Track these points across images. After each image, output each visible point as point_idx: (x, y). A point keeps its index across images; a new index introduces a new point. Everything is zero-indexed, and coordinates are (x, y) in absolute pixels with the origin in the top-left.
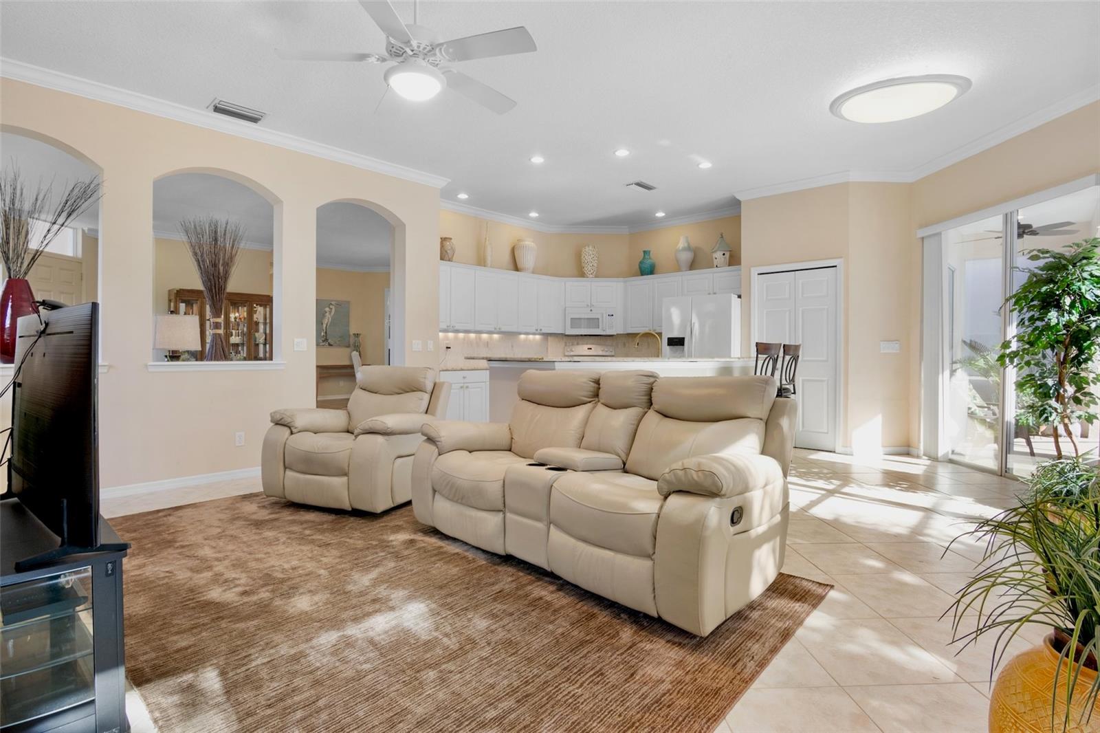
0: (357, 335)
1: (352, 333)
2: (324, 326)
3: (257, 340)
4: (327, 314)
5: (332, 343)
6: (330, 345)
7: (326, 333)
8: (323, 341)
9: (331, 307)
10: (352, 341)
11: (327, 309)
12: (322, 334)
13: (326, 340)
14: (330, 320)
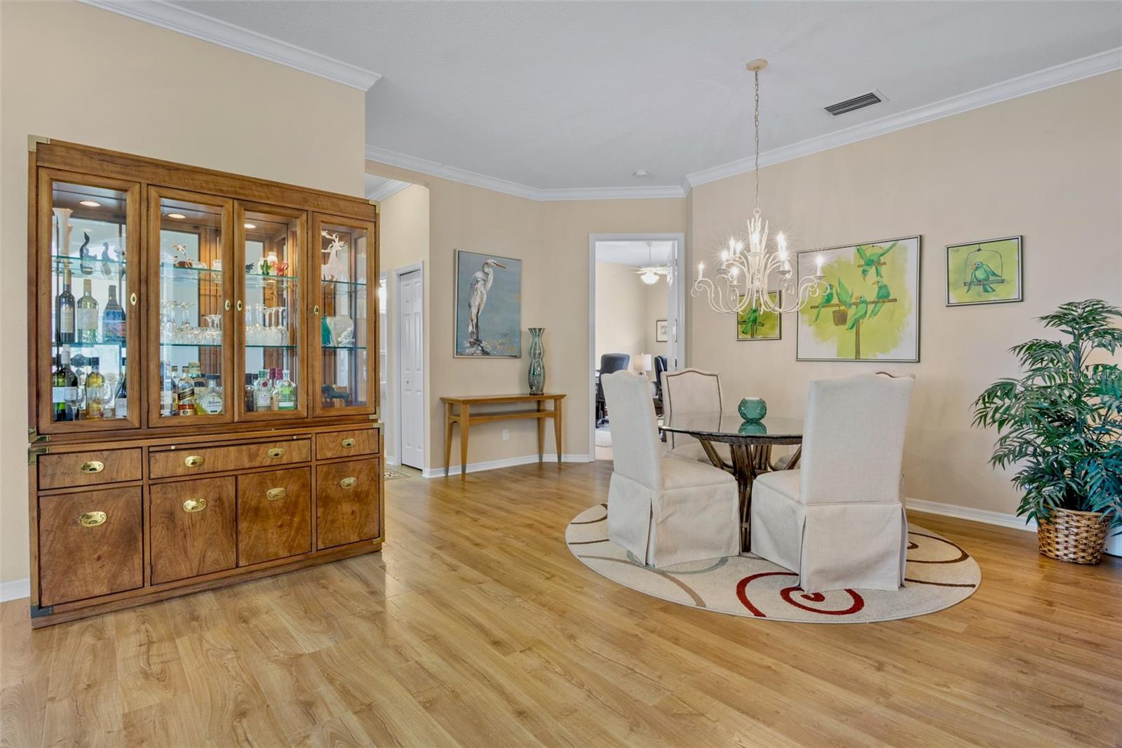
0: (537, 332)
1: (525, 327)
2: (474, 311)
3: (333, 336)
4: (479, 285)
5: (488, 349)
6: (485, 353)
7: (477, 326)
8: (472, 344)
9: (486, 270)
10: (526, 343)
11: (479, 275)
12: (470, 328)
13: (477, 342)
14: (485, 299)
